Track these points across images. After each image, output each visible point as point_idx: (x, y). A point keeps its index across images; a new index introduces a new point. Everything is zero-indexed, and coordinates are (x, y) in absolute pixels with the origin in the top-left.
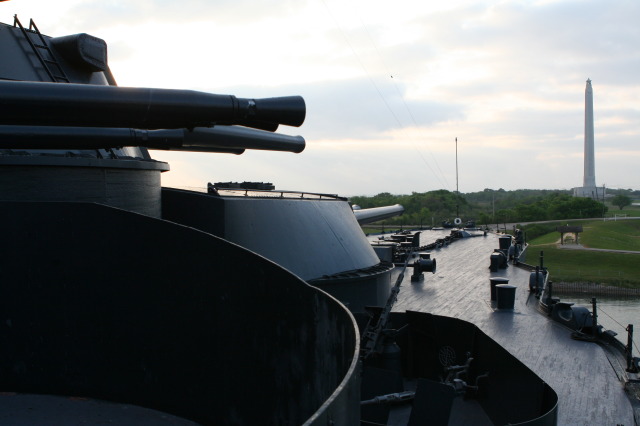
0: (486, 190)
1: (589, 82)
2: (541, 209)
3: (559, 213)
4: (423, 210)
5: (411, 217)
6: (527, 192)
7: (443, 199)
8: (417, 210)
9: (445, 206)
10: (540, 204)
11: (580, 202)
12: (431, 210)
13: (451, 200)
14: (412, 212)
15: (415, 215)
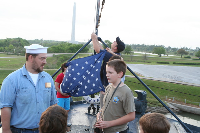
0: (36, 39)
1: (75, 3)
2: (62, 48)
3: (70, 50)
4: (10, 45)
5: (4, 48)
6: (51, 41)
7: (19, 41)
8: (8, 45)
9: (20, 44)
10: (61, 46)
11: (78, 46)
12: (14, 46)
13: (23, 42)
14: (5, 46)
15: (6, 48)
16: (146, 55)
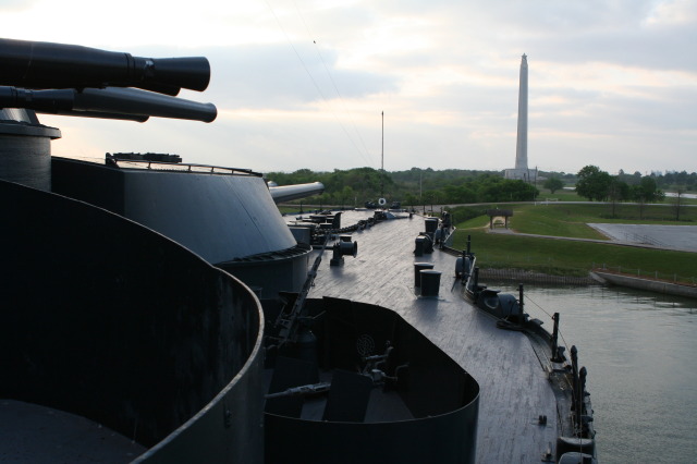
0: (414, 169)
1: (524, 57)
2: (471, 190)
3: (489, 196)
4: (346, 188)
5: (333, 196)
6: (456, 172)
7: (367, 177)
8: (340, 188)
9: (370, 185)
10: (469, 186)
11: (512, 184)
12: (354, 189)
13: (375, 179)
14: (334, 191)
15: (337, 194)
16: (680, 200)
